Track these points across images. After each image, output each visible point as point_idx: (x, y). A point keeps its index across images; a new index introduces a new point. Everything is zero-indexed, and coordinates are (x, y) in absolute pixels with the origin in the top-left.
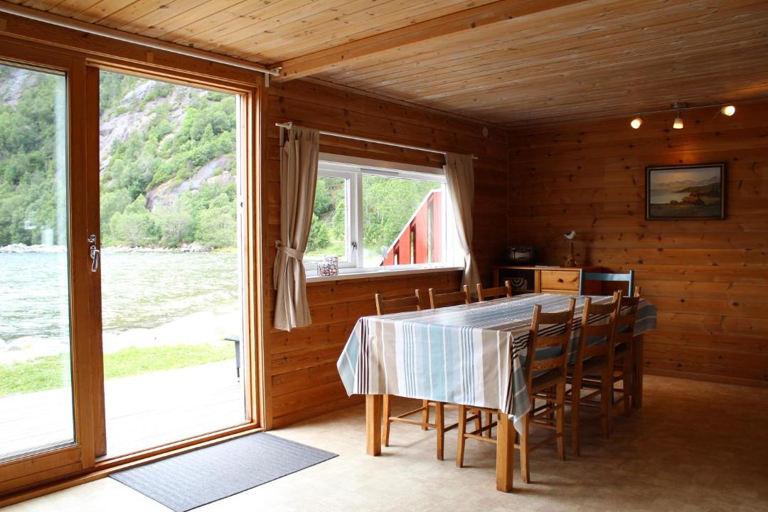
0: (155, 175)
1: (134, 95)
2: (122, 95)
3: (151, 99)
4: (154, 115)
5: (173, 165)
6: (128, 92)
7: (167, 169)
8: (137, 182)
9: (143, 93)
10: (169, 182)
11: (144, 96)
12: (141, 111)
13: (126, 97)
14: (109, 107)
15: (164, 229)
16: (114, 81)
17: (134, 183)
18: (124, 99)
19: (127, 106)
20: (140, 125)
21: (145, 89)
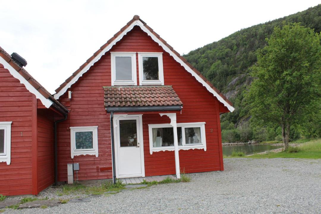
0: (240, 114)
1: (231, 84)
2: (227, 84)
3: (237, 85)
4: (239, 90)
5: (246, 110)
6: (229, 83)
7: (244, 111)
8: (233, 117)
9: (235, 82)
10: (245, 116)
11: (235, 83)
12: (234, 89)
13: (229, 85)
14: (223, 90)
15: (241, 135)
16: (224, 80)
17: (232, 118)
18: (228, 86)
19: (229, 88)
20: (234, 95)
21: (235, 81)
